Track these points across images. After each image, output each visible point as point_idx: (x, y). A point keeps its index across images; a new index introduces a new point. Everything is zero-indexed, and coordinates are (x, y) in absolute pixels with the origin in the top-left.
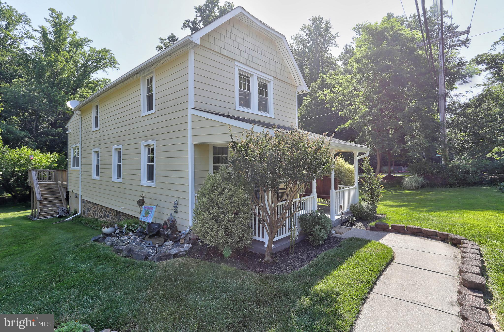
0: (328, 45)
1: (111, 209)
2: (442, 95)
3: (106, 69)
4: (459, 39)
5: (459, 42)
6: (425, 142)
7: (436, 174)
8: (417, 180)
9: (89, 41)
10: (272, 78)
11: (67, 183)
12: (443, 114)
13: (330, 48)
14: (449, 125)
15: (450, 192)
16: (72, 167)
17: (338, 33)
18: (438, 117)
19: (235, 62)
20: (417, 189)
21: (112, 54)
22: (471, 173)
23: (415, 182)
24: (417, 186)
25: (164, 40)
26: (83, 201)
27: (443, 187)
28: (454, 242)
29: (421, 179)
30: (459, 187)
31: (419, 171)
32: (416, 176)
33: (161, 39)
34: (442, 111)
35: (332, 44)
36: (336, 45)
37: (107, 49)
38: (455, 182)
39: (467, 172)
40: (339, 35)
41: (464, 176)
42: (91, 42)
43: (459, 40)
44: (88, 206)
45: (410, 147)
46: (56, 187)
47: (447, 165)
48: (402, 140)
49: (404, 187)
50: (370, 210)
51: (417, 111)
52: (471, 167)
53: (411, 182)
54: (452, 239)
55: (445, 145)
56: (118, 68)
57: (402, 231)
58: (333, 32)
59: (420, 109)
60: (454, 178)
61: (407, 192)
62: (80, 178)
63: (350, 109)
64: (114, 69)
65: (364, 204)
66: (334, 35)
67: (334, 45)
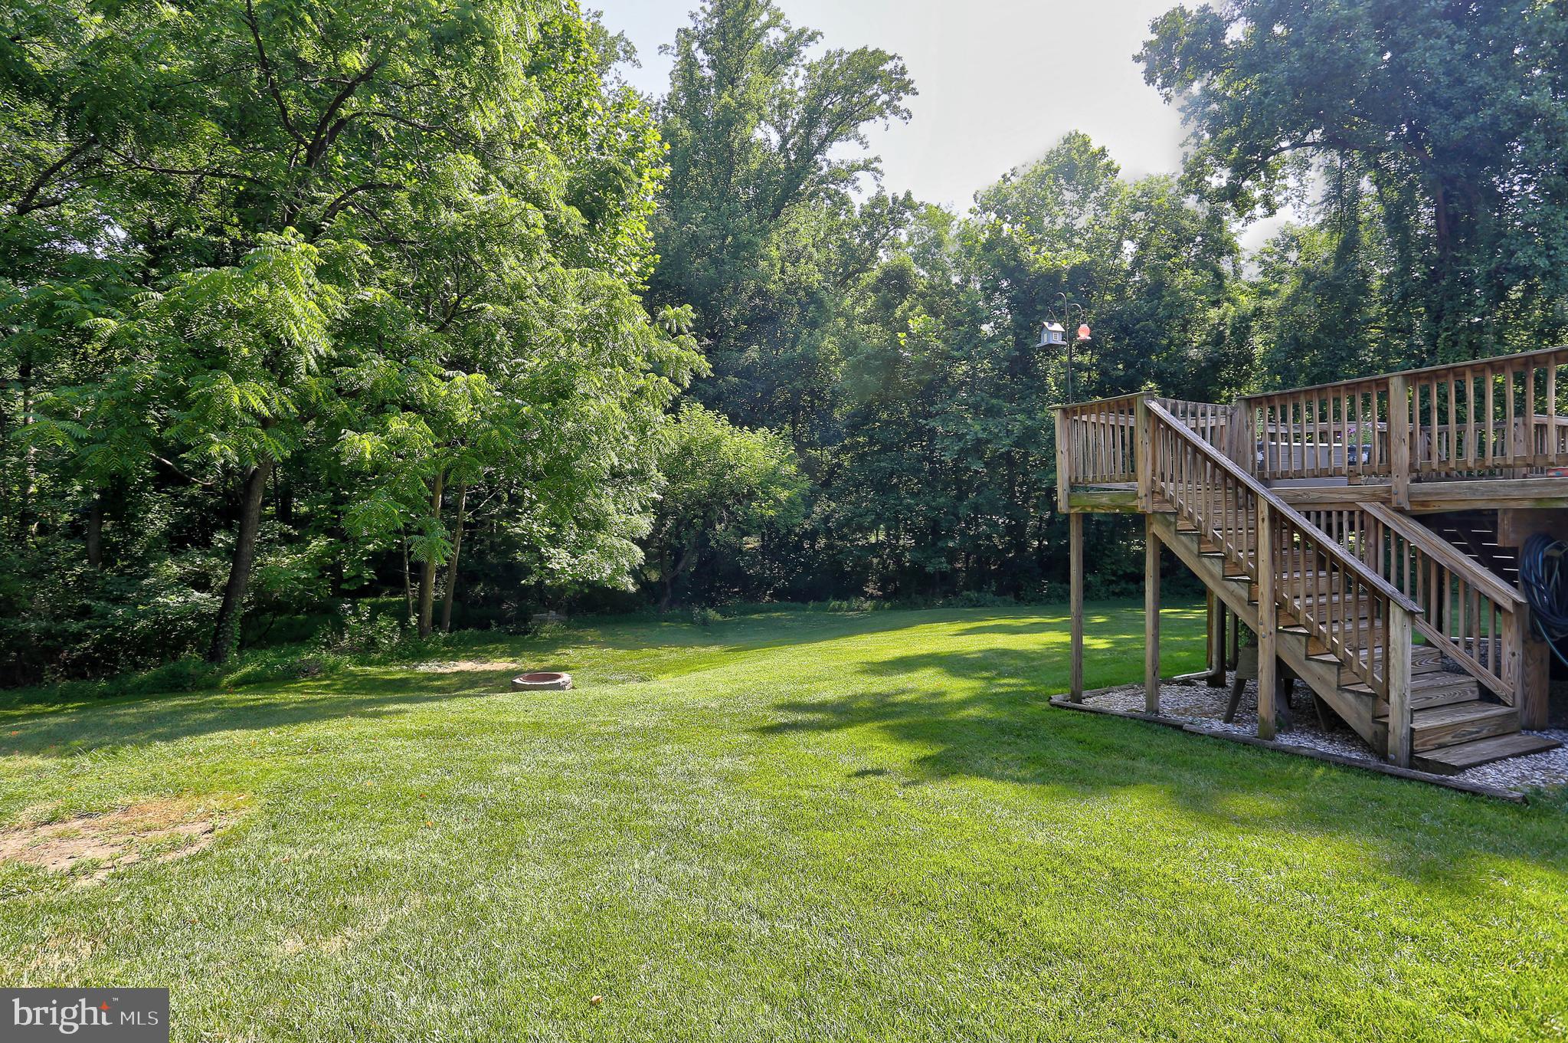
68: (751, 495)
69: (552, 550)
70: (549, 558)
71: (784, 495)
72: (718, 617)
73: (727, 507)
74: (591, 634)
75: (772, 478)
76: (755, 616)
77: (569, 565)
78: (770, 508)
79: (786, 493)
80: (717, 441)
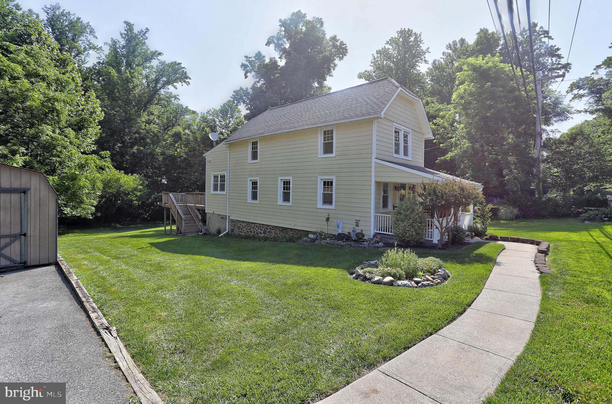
0: (417, 61)
1: (273, 227)
2: (539, 133)
3: (175, 84)
4: (560, 62)
5: (560, 66)
6: (522, 177)
7: (530, 207)
8: (512, 212)
9: (160, 54)
10: (411, 130)
11: (205, 206)
12: (538, 150)
13: (419, 64)
14: (544, 161)
15: (541, 222)
16: (212, 192)
17: (428, 48)
18: (534, 153)
19: (394, 123)
20: (512, 219)
21: (183, 68)
22: (560, 207)
23: (511, 213)
24: (512, 217)
25: (250, 58)
26: (232, 221)
27: (535, 218)
28: (537, 243)
29: (516, 211)
30: (550, 218)
31: (514, 203)
32: (511, 208)
33: (246, 57)
34: (538, 147)
35: (421, 60)
36: (425, 61)
37: (177, 62)
38: (546, 214)
39: (557, 206)
40: (429, 51)
41: (555, 209)
42: (162, 55)
43: (559, 64)
44: (239, 225)
45: (508, 180)
46: (186, 209)
47: (540, 198)
48: (500, 175)
49: (499, 218)
50: (483, 229)
51: (515, 148)
52: (561, 201)
53: (506, 213)
54: (536, 242)
55: (539, 179)
56: (187, 83)
57: (507, 240)
58: (424, 47)
59: (518, 146)
60: (546, 210)
61: (503, 222)
62: (228, 202)
63: (451, 142)
64: (184, 83)
65: (479, 226)
66: (424, 50)
67: (424, 62)
68: (128, 194)
69: (65, 208)
70: (64, 210)
71: (139, 194)
72: (120, 226)
73: (122, 197)
74: (76, 231)
75: (136, 189)
76: (132, 226)
77: (70, 212)
78: (134, 197)
79: (139, 193)
80: (119, 178)
